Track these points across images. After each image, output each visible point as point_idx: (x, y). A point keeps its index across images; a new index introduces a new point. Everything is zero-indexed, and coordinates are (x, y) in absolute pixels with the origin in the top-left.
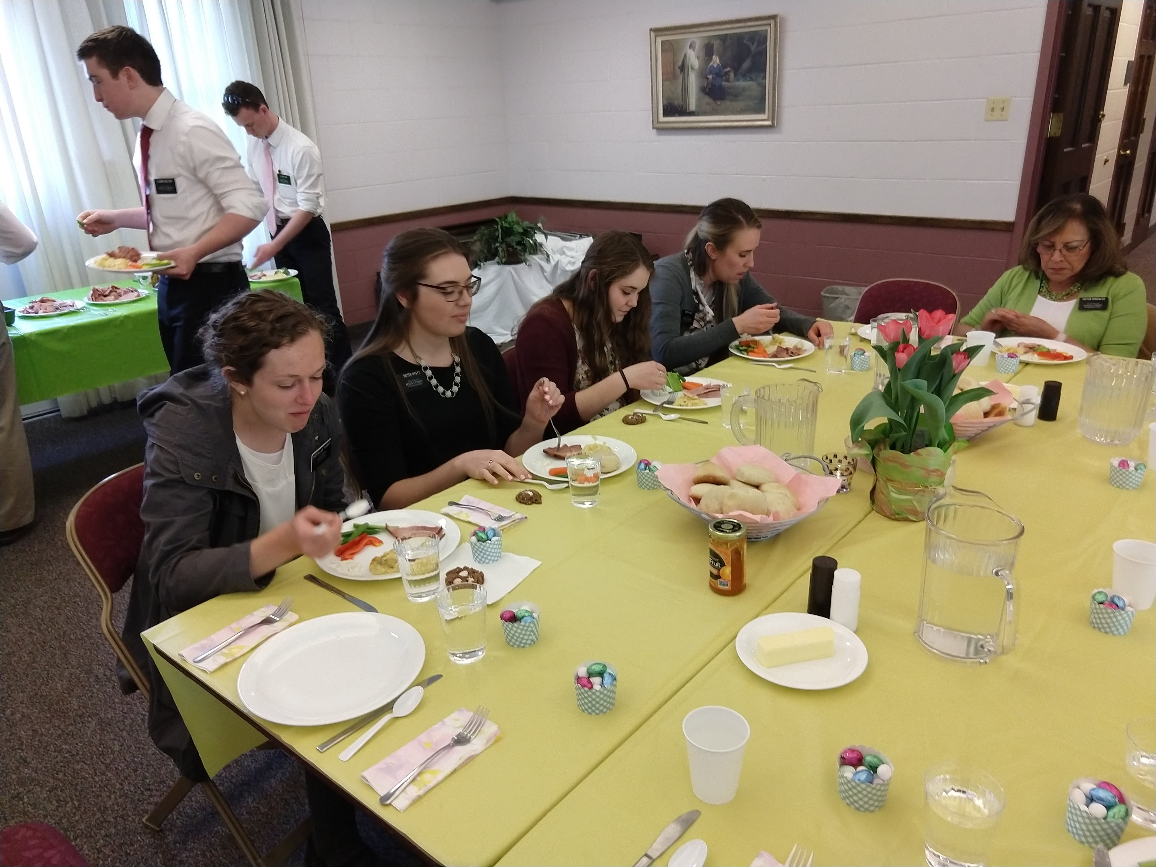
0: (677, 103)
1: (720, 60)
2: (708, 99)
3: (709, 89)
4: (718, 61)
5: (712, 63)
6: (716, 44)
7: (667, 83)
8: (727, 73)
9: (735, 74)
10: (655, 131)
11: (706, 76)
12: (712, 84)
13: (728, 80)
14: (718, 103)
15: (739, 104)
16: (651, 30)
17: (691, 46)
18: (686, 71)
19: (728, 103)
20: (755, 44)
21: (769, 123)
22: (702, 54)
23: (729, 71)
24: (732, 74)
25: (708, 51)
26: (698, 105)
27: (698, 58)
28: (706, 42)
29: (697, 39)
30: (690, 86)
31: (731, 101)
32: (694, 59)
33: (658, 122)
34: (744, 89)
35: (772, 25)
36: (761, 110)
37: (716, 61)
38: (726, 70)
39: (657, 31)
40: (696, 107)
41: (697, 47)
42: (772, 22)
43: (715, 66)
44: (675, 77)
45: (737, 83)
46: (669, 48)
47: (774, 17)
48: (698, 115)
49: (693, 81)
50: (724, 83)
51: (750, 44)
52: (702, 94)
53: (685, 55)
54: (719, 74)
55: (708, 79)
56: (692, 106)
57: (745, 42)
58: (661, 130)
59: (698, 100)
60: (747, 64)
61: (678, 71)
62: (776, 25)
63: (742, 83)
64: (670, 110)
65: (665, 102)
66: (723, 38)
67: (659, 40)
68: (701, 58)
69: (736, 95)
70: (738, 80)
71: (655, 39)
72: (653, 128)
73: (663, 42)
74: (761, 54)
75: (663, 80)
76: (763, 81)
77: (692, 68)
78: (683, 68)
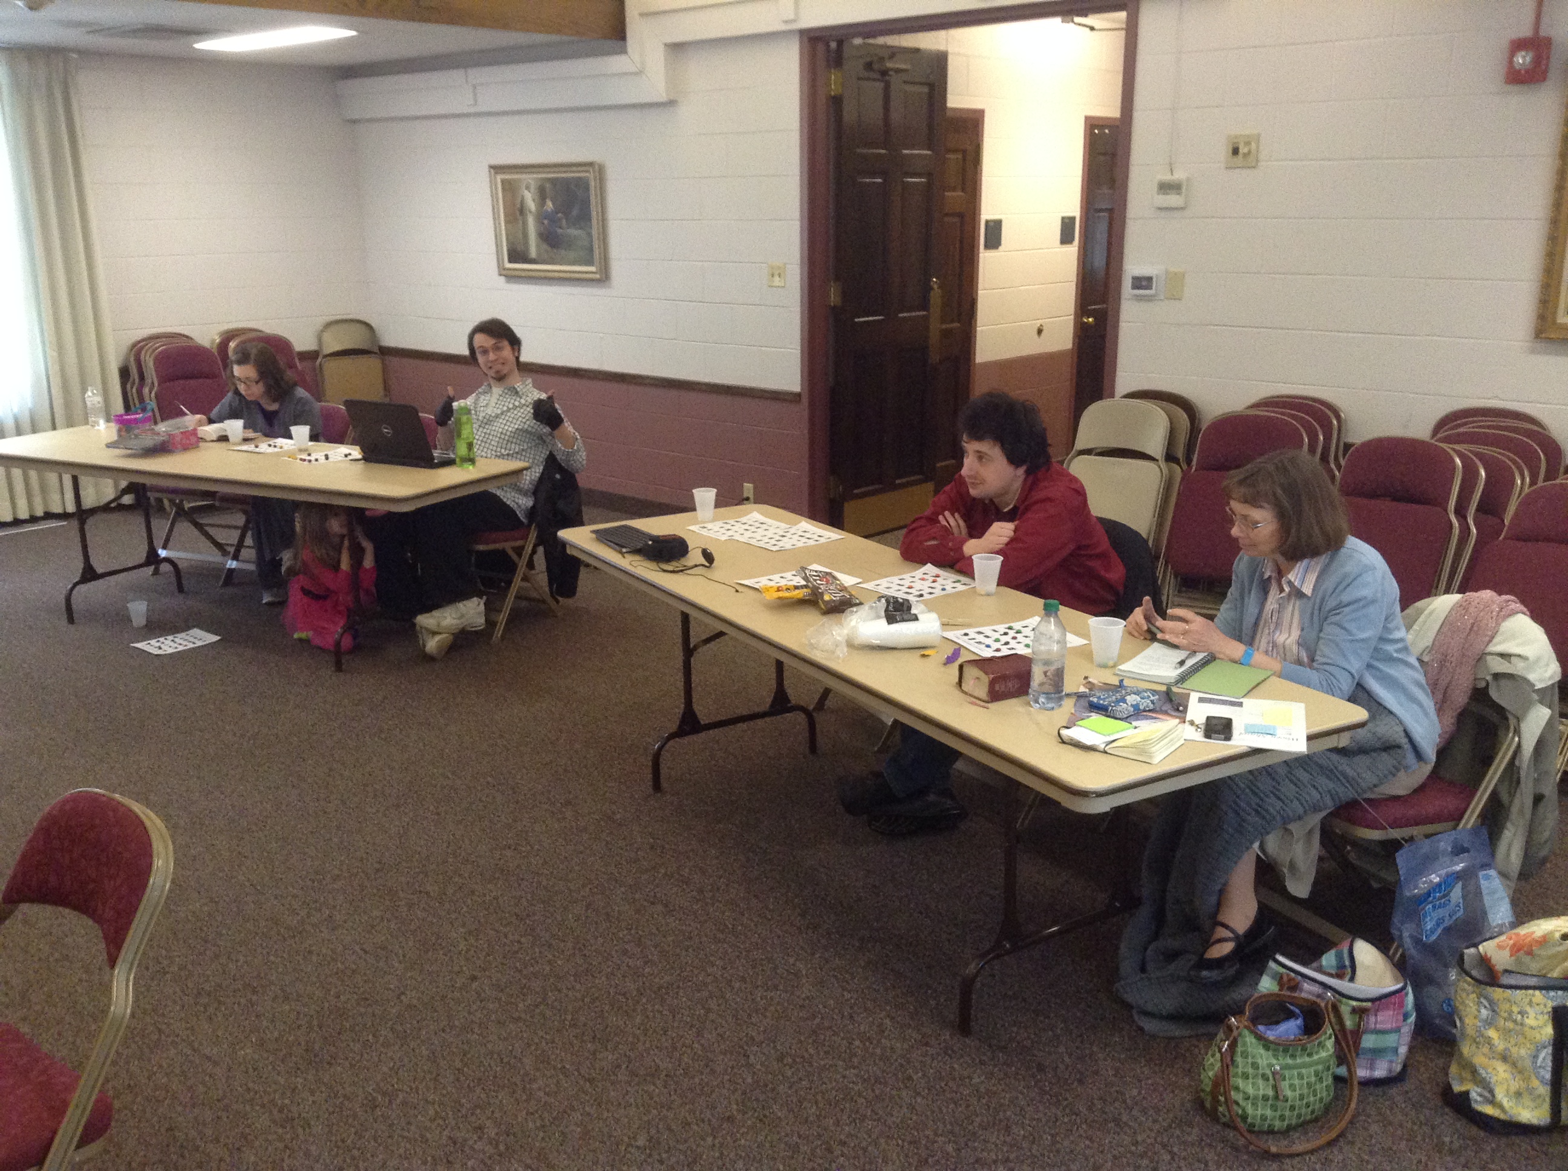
0: (520, 247)
1: (553, 205)
2: (545, 246)
3: (546, 235)
4: (551, 206)
5: (546, 208)
8: (560, 220)
10: (503, 279)
11: (542, 220)
12: (548, 230)
14: (555, 251)
15: (572, 255)
16: (491, 167)
17: (528, 188)
18: (525, 215)
19: (563, 252)
21: (598, 276)
23: (562, 218)
24: (564, 221)
25: (542, 195)
26: (539, 253)
27: (534, 200)
29: (530, 179)
30: (530, 231)
32: (530, 201)
33: (504, 269)
34: (575, 238)
35: (593, 172)
36: (590, 262)
37: (549, 205)
38: (559, 216)
39: (497, 169)
40: (536, 254)
41: (533, 188)
42: (591, 169)
43: (549, 210)
44: (516, 220)
45: (568, 231)
46: (509, 188)
47: (591, 164)
49: (532, 226)
50: (559, 231)
51: (576, 189)
53: (523, 197)
54: (553, 219)
55: (544, 224)
56: (533, 253)
57: (573, 188)
58: (512, 277)
59: (538, 246)
60: (575, 212)
61: (518, 213)
62: (596, 172)
65: (508, 246)
66: (553, 181)
67: (499, 178)
68: (536, 201)
71: (495, 178)
72: (500, 275)
73: (503, 181)
74: (586, 204)
75: (505, 222)
76: (590, 230)
77: (530, 212)
78: (521, 211)
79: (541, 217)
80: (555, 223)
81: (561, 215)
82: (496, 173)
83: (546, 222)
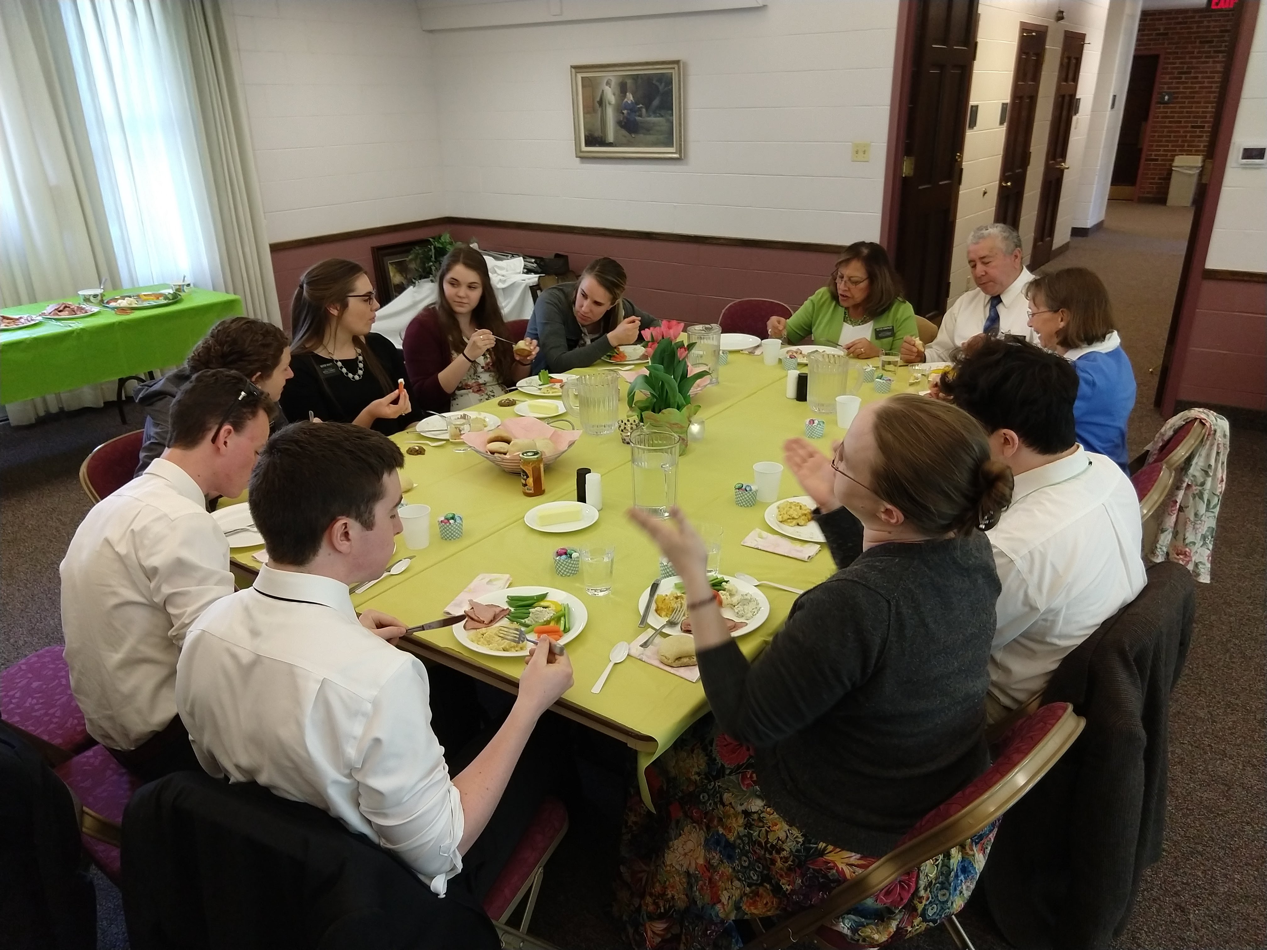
1: (633, 97)
2: (624, 132)
3: (625, 122)
4: (632, 98)
5: (626, 100)
6: (629, 82)
7: (588, 116)
8: (640, 109)
9: (647, 110)
10: (578, 159)
11: (622, 111)
12: (627, 118)
13: (640, 116)
14: (633, 136)
15: (650, 138)
16: (572, 67)
17: (608, 83)
18: (604, 105)
19: (641, 136)
20: (663, 84)
21: (677, 156)
22: (617, 92)
23: (642, 108)
24: (644, 110)
25: (623, 88)
26: (616, 137)
27: (614, 94)
28: (621, 80)
29: (613, 76)
30: (608, 119)
31: (644, 134)
32: (610, 95)
33: (581, 152)
34: (654, 124)
35: (676, 68)
36: (669, 143)
37: (630, 98)
38: (638, 106)
39: (577, 68)
40: (614, 138)
41: (613, 83)
42: (676, 66)
43: (629, 102)
44: (595, 111)
45: (649, 119)
46: (588, 84)
47: (677, 62)
48: (616, 146)
49: (610, 115)
50: (638, 118)
51: (657, 84)
52: (619, 128)
53: (603, 91)
54: (632, 109)
55: (623, 113)
56: (611, 138)
57: (655, 82)
58: (584, 158)
59: (616, 132)
60: (656, 102)
61: (597, 105)
62: (679, 69)
63: (653, 119)
64: (591, 140)
65: (586, 133)
66: (635, 78)
67: (579, 76)
68: (617, 94)
69: (648, 130)
70: (649, 116)
71: (576, 75)
72: (577, 157)
73: (583, 79)
74: (669, 94)
75: (584, 113)
76: (671, 118)
77: (610, 104)
78: (601, 103)
79: (619, 109)
80: (635, 112)
81: (641, 105)
82: (576, 72)
83: (625, 112)
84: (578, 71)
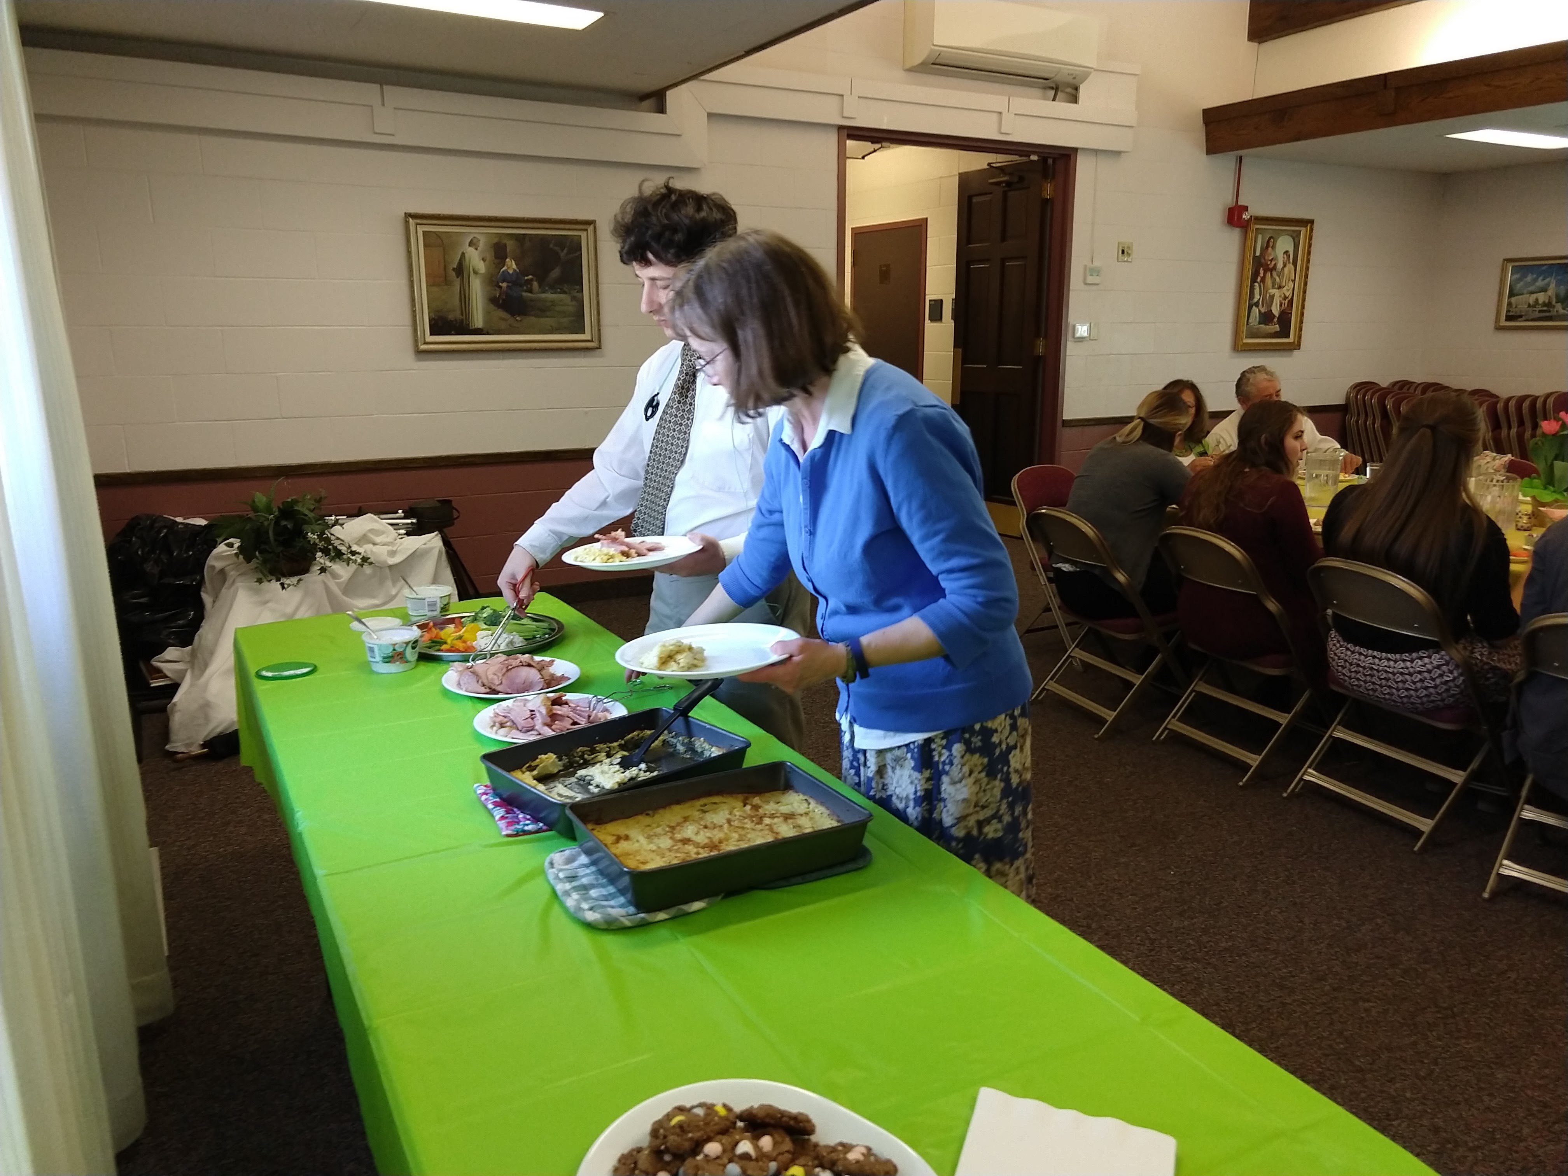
0: (453, 316)
1: (517, 265)
3: (503, 300)
4: (514, 266)
5: (504, 268)
6: (510, 245)
7: (435, 289)
8: (529, 282)
10: (417, 355)
11: (498, 283)
12: (506, 294)
13: (531, 291)
14: (518, 318)
15: (548, 321)
16: (407, 215)
17: (471, 244)
18: (465, 275)
19: (533, 319)
20: (565, 251)
21: (593, 344)
22: (490, 256)
23: (532, 280)
24: (535, 284)
25: (499, 252)
26: (487, 321)
27: (484, 260)
28: (496, 240)
29: (480, 234)
30: (473, 296)
31: (537, 316)
32: (477, 261)
33: (422, 342)
34: (553, 303)
36: (579, 329)
37: (511, 265)
38: (526, 278)
39: (418, 218)
40: (485, 322)
41: (481, 245)
42: (590, 228)
44: (447, 282)
45: (543, 295)
46: (436, 243)
49: (477, 290)
50: (525, 294)
51: (557, 249)
52: (492, 307)
53: (463, 254)
54: (515, 281)
55: (500, 287)
56: (478, 321)
57: (551, 246)
58: (429, 352)
59: (487, 313)
60: (555, 273)
61: (453, 274)
62: (595, 232)
63: (550, 296)
65: (433, 315)
66: (520, 239)
67: (421, 229)
68: (488, 259)
69: (543, 310)
70: (543, 292)
71: (415, 229)
72: (413, 350)
73: (427, 234)
74: (573, 265)
75: (429, 285)
76: (579, 295)
77: (475, 273)
78: (460, 270)
79: (492, 281)
80: (521, 286)
81: (530, 277)
82: (417, 224)
83: (504, 285)
84: (419, 221)
